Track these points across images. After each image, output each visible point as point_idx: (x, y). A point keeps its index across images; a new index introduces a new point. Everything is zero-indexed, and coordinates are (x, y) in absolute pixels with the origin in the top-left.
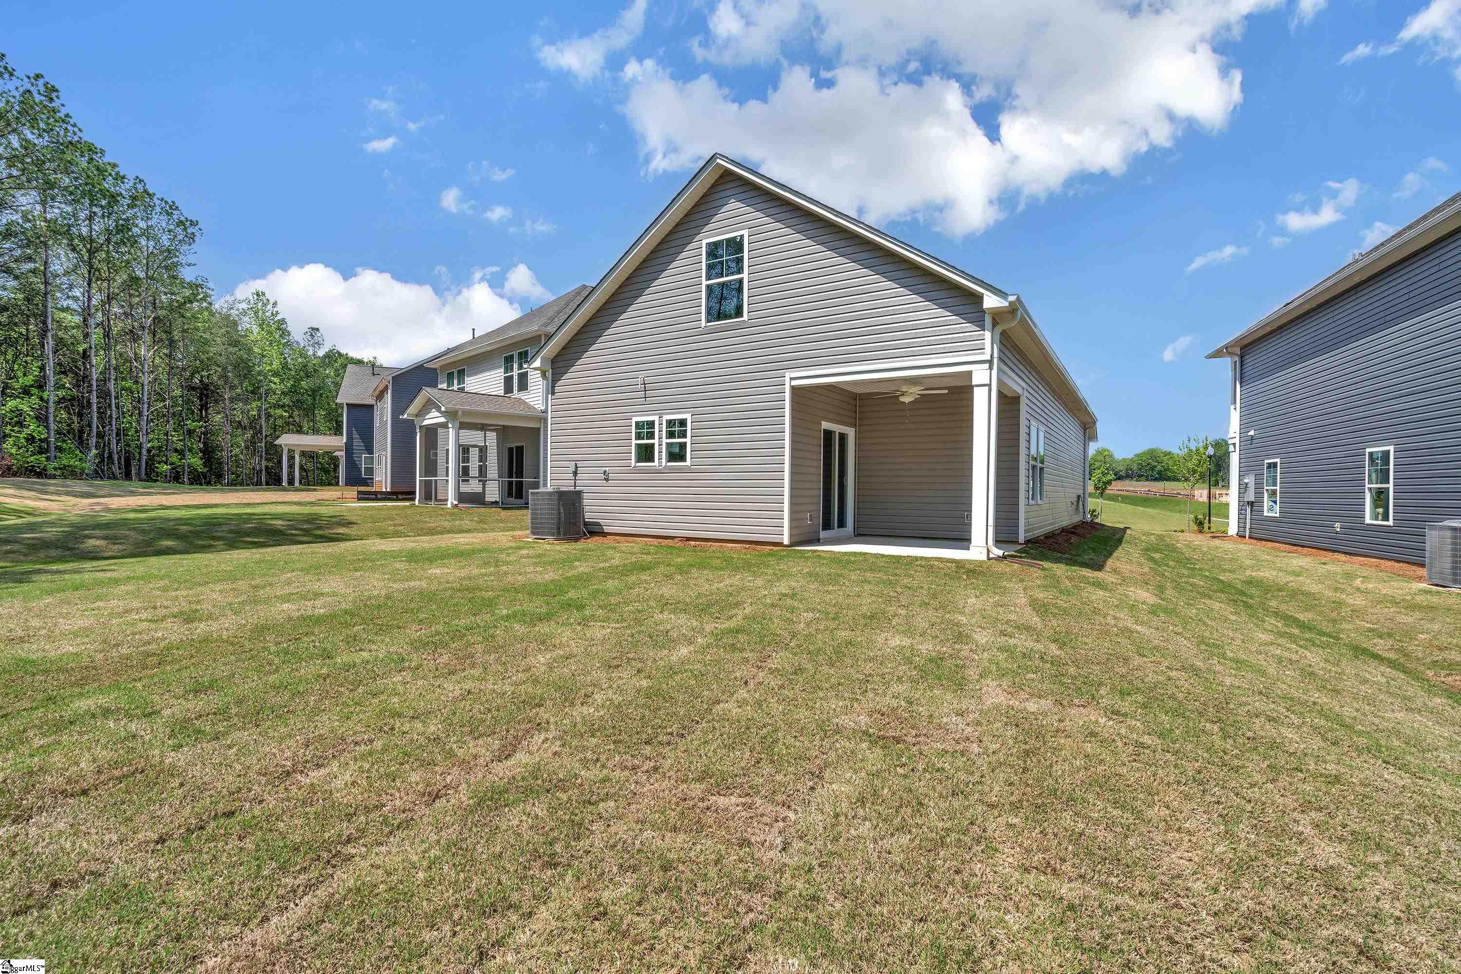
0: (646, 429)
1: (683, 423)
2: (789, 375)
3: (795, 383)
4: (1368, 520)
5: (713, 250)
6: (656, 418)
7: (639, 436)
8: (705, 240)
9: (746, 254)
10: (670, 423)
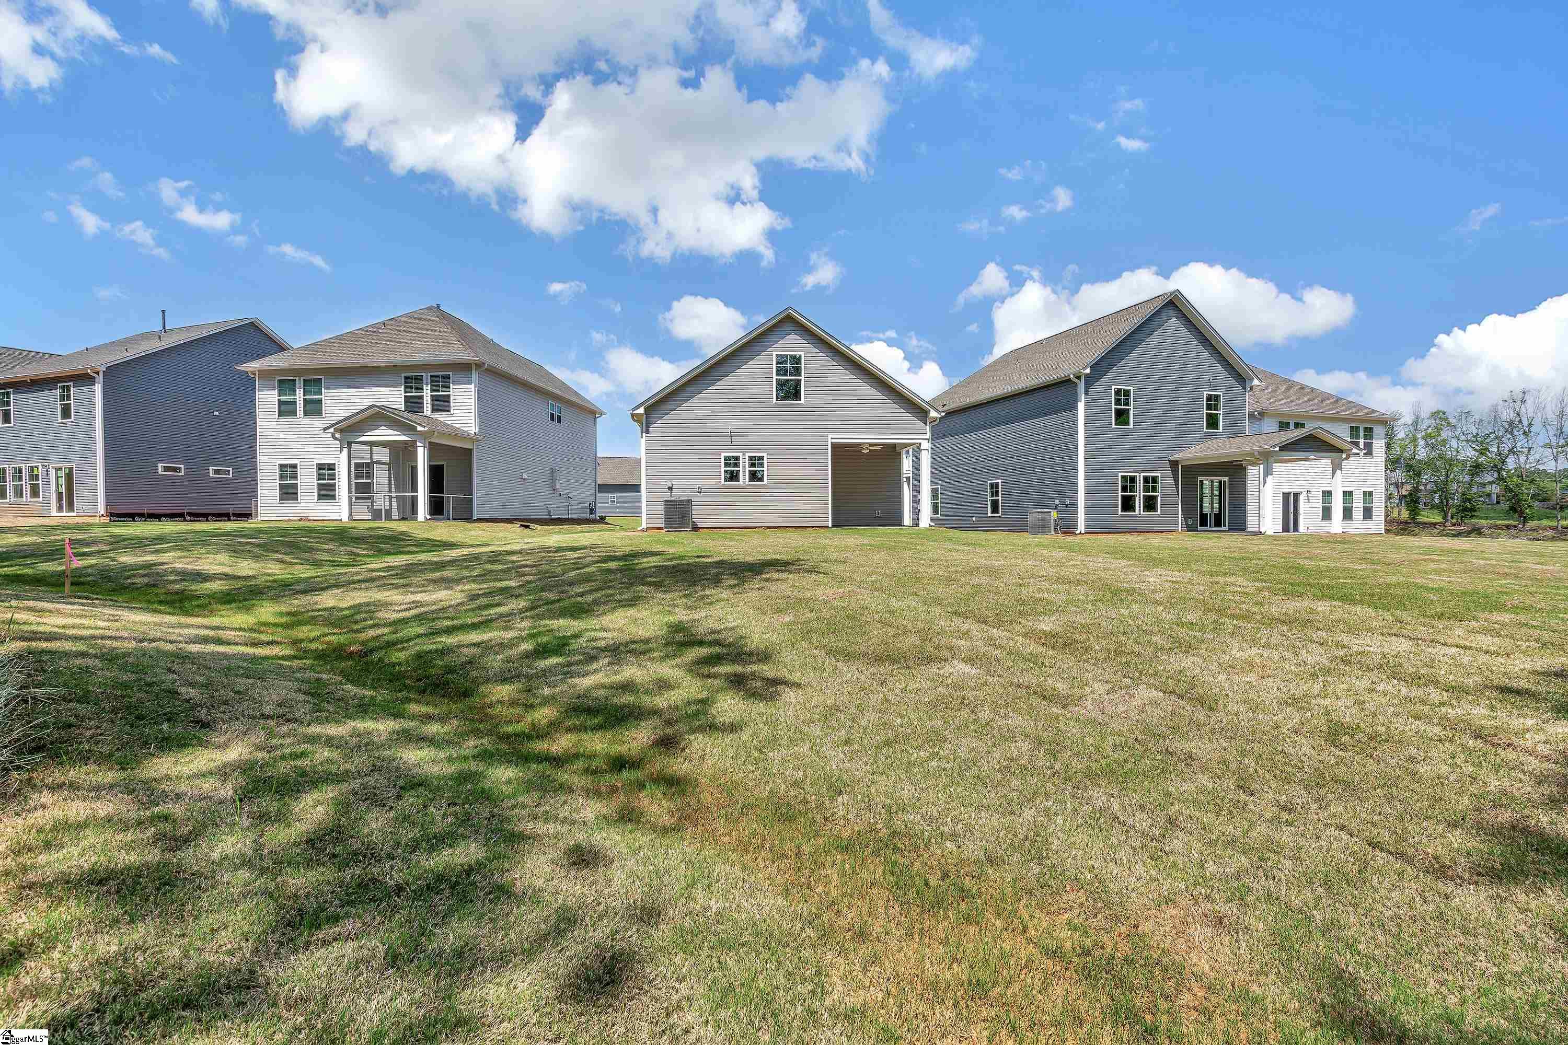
0: (733, 461)
1: (761, 458)
2: (830, 436)
3: (834, 441)
4: (989, 514)
5: (781, 360)
6: (741, 455)
7: (726, 465)
8: (775, 352)
9: (803, 366)
10: (751, 458)
